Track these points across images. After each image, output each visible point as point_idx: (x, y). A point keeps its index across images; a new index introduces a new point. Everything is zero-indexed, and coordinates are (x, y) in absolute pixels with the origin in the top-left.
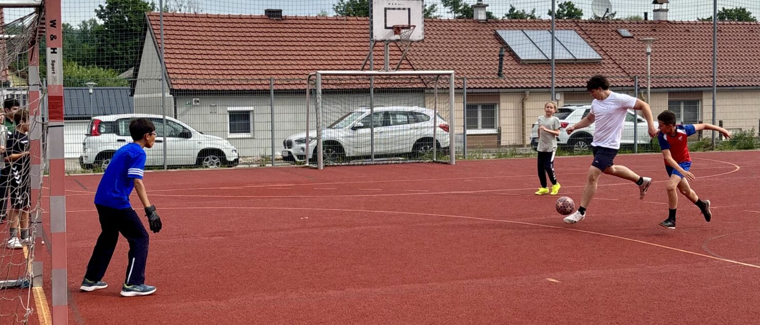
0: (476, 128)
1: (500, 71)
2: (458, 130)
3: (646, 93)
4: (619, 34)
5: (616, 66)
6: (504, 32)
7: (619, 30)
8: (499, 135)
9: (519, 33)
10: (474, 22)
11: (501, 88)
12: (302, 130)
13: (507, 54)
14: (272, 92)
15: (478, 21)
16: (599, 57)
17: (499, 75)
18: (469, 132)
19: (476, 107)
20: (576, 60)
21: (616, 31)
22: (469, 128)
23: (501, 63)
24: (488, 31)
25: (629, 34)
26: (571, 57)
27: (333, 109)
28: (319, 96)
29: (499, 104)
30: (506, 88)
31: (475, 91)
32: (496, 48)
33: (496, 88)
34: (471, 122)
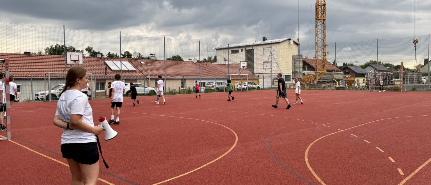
0: (98, 90)
1: (106, 72)
2: (94, 90)
3: (149, 80)
4: (141, 63)
5: (140, 72)
6: (107, 61)
7: (141, 62)
8: (106, 92)
9: (111, 62)
10: (97, 58)
11: (106, 78)
12: (43, 91)
13: (107, 68)
14: (32, 79)
15: (99, 58)
16: (136, 70)
17: (106, 74)
18: (97, 91)
19: (98, 83)
20: (129, 70)
21: (140, 62)
22: (97, 90)
23: (106, 71)
24: (102, 61)
25: (144, 63)
26: (127, 69)
27: (53, 84)
28: (49, 80)
29: (106, 83)
30: (108, 78)
31: (98, 79)
32: (105, 66)
33: (105, 78)
34: (97, 88)
